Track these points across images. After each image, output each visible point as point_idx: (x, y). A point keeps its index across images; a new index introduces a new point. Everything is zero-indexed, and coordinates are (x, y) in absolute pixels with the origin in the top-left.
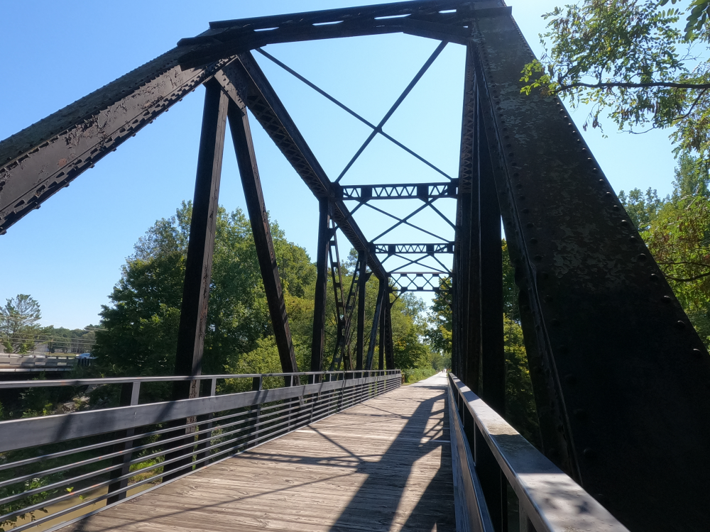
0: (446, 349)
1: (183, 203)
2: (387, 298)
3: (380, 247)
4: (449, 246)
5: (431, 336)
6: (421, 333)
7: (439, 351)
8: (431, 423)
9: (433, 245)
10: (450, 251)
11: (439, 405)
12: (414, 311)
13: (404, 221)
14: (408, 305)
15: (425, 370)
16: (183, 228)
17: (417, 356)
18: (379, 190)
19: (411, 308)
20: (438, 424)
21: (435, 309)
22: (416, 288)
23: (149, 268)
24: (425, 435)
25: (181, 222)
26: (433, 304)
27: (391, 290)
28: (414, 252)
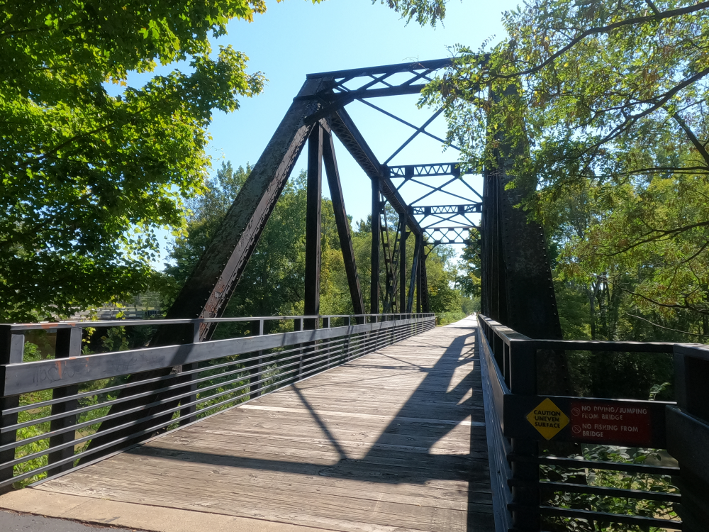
0: (476, 294)
1: (223, 164)
2: (423, 251)
3: (418, 209)
4: (477, 206)
5: (461, 282)
6: (452, 279)
7: (469, 296)
8: (465, 350)
9: (463, 206)
10: (478, 211)
11: (471, 340)
12: (444, 258)
13: (439, 189)
14: (438, 252)
15: (456, 314)
16: (225, 188)
17: (447, 301)
18: (419, 169)
19: (440, 254)
20: (470, 351)
21: (465, 257)
22: (448, 241)
23: (202, 229)
24: (461, 356)
25: (222, 182)
26: (463, 253)
27: (425, 243)
28: (447, 213)
